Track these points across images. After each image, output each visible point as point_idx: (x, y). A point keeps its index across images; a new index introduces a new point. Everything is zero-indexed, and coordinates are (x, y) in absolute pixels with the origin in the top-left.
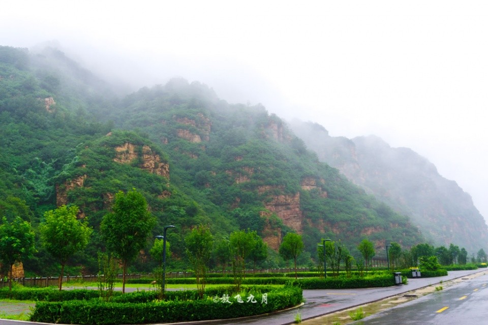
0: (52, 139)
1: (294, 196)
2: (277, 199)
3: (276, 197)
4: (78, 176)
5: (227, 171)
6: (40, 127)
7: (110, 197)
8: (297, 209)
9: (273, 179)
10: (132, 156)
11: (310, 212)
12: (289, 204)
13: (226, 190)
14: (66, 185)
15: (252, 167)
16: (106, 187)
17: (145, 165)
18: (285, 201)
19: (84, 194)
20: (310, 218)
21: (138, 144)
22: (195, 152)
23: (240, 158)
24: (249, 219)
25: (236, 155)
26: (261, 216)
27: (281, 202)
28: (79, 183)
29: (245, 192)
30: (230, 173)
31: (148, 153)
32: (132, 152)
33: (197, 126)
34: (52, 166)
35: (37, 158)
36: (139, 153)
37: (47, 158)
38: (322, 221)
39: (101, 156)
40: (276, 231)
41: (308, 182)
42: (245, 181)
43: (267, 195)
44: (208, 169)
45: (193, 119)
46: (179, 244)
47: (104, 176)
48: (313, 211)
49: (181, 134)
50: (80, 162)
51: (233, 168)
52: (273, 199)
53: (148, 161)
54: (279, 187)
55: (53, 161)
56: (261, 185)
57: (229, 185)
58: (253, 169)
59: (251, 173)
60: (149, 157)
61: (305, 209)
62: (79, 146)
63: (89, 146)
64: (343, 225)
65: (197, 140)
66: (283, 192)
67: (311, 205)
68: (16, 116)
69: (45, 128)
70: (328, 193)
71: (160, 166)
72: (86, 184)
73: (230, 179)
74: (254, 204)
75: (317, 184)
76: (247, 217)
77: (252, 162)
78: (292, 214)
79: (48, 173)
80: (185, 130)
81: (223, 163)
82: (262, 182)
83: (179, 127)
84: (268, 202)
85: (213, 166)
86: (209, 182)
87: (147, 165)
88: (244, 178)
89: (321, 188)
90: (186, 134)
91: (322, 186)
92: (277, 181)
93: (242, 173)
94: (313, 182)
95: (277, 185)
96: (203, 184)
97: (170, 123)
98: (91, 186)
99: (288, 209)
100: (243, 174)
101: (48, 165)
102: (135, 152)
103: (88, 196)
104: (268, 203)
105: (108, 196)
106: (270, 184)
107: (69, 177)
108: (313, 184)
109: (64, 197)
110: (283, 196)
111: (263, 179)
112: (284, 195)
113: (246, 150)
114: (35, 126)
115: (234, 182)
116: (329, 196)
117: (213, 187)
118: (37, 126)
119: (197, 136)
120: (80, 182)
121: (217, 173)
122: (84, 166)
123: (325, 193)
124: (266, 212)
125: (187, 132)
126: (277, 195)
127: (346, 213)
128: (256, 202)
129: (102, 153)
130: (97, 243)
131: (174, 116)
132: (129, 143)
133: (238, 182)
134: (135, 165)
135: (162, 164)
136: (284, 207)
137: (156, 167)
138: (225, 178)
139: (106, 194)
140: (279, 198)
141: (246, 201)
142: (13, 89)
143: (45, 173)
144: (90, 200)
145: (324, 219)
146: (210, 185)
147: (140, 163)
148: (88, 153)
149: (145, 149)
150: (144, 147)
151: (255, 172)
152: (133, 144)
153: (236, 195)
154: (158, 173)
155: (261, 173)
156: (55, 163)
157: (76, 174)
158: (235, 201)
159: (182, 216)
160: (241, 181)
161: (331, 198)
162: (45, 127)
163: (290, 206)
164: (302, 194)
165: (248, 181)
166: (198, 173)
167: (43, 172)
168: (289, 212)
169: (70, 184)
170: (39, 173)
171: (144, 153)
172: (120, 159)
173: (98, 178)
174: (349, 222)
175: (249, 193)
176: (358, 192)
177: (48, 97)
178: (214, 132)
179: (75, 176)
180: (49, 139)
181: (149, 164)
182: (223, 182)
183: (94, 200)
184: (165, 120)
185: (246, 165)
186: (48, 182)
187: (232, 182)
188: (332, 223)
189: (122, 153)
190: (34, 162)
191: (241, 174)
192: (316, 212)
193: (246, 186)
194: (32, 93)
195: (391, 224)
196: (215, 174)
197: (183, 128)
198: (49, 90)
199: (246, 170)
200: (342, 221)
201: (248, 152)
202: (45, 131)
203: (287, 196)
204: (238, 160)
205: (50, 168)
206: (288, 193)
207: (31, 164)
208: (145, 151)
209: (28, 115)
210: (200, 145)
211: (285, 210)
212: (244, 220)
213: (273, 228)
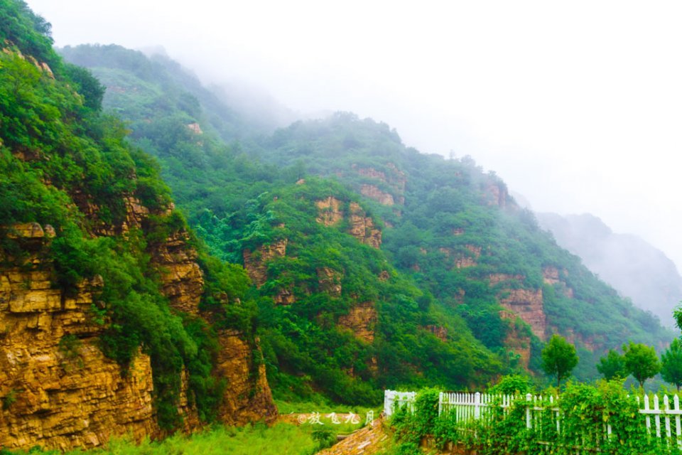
0: (215, 183)
1: (536, 293)
2: (516, 295)
3: (514, 292)
4: (279, 240)
5: (441, 249)
6: (195, 165)
7: (329, 275)
8: (540, 312)
9: (509, 266)
10: (336, 216)
11: (555, 317)
12: (529, 304)
13: (444, 276)
14: (261, 252)
15: (479, 246)
16: (324, 259)
17: (354, 231)
18: (525, 298)
19: (291, 267)
20: (557, 325)
21: (344, 199)
22: (390, 218)
23: (460, 232)
24: (483, 322)
25: (454, 227)
26: (501, 318)
27: (521, 300)
28: (280, 251)
29: (470, 281)
30: (447, 252)
31: (357, 214)
32: (336, 211)
33: (388, 181)
34: (226, 223)
35: (207, 210)
36: (346, 213)
37: (219, 210)
38: (572, 331)
39: (301, 213)
40: (523, 342)
41: (548, 273)
42: (469, 266)
43: (501, 288)
44: (416, 243)
45: (383, 170)
46: (420, 351)
47: (311, 242)
48: (559, 316)
49: (365, 192)
50: (277, 219)
51: (452, 246)
52: (510, 294)
53: (359, 226)
54: (517, 277)
55: (229, 216)
56: (492, 273)
57: (448, 270)
58: (480, 248)
59: (477, 254)
60: (360, 219)
61: (550, 313)
62: (263, 196)
63: (278, 197)
64: (601, 339)
65: (388, 201)
66: (523, 286)
67: (555, 306)
68: (158, 147)
69: (201, 167)
70: (574, 291)
71: (373, 234)
72: (289, 251)
73: (447, 260)
74: (486, 299)
75: (560, 278)
76: (480, 318)
77: (479, 238)
78: (533, 319)
79: (223, 233)
80: (372, 186)
81: (435, 237)
82: (494, 269)
83: (363, 182)
84: (504, 297)
85: (422, 241)
86: (419, 262)
87: (357, 231)
88: (468, 261)
89: (565, 283)
90: (373, 192)
91: (566, 280)
92: (515, 268)
93: (465, 254)
94: (555, 274)
95: (514, 274)
96: (409, 266)
97: (349, 175)
98: (297, 256)
99: (528, 310)
100: (467, 255)
101: (222, 221)
102: (339, 210)
103: (298, 270)
104: (504, 300)
105: (326, 273)
106: (506, 273)
107: (266, 241)
108: (555, 277)
109: (259, 269)
110: (523, 291)
111: (496, 264)
112: (525, 290)
113: (468, 221)
114: (189, 163)
115: (453, 266)
116: (575, 296)
117: (425, 272)
118: (192, 163)
119: (389, 196)
120: (282, 248)
121: (428, 252)
122: (283, 226)
123: (570, 290)
124: (507, 312)
125: (375, 189)
126: (515, 289)
127: (601, 321)
128: (488, 297)
129: (301, 208)
130: (322, 342)
131: (355, 165)
132: (332, 197)
133: (459, 267)
134: (343, 230)
135: (376, 231)
136: (522, 307)
137: (368, 235)
138: (440, 258)
139: (322, 269)
140: (518, 292)
141: (473, 294)
142: (143, 107)
143: (219, 232)
144: (302, 276)
145: (575, 328)
146: (420, 267)
147: (347, 228)
148: (283, 208)
149: (353, 208)
150: (351, 205)
151: (483, 253)
152: (337, 199)
153: (460, 285)
154: (371, 245)
155: (492, 254)
156: (231, 218)
157: (276, 237)
158: (458, 294)
159: (415, 310)
160: (465, 265)
161: (580, 298)
162: (202, 165)
163: (531, 307)
164: (545, 289)
165: (474, 265)
166: (401, 250)
167: (216, 230)
168: (529, 315)
169: (267, 250)
170: (210, 232)
171: (352, 214)
172: (323, 219)
173: (304, 245)
174: (608, 335)
175: (478, 283)
176: (609, 292)
177: (193, 122)
178: (411, 192)
179: (275, 240)
180: (211, 183)
181: (359, 230)
182: (438, 264)
183: (308, 277)
184: (341, 169)
185: (470, 243)
186: (227, 246)
187: (450, 266)
188: (584, 335)
189: (324, 211)
190: (203, 214)
191: (463, 255)
192: (563, 317)
193: (472, 273)
194: (170, 115)
195: (661, 342)
196: (425, 252)
197: (369, 183)
198: (190, 113)
199: (470, 249)
200: (599, 333)
201: (471, 224)
202: (203, 171)
203: (528, 291)
204: (458, 234)
205: (224, 226)
206: (529, 286)
207: (198, 217)
208: (354, 211)
209: (178, 146)
210: (394, 209)
211: (524, 311)
212: (475, 322)
213: (519, 337)
